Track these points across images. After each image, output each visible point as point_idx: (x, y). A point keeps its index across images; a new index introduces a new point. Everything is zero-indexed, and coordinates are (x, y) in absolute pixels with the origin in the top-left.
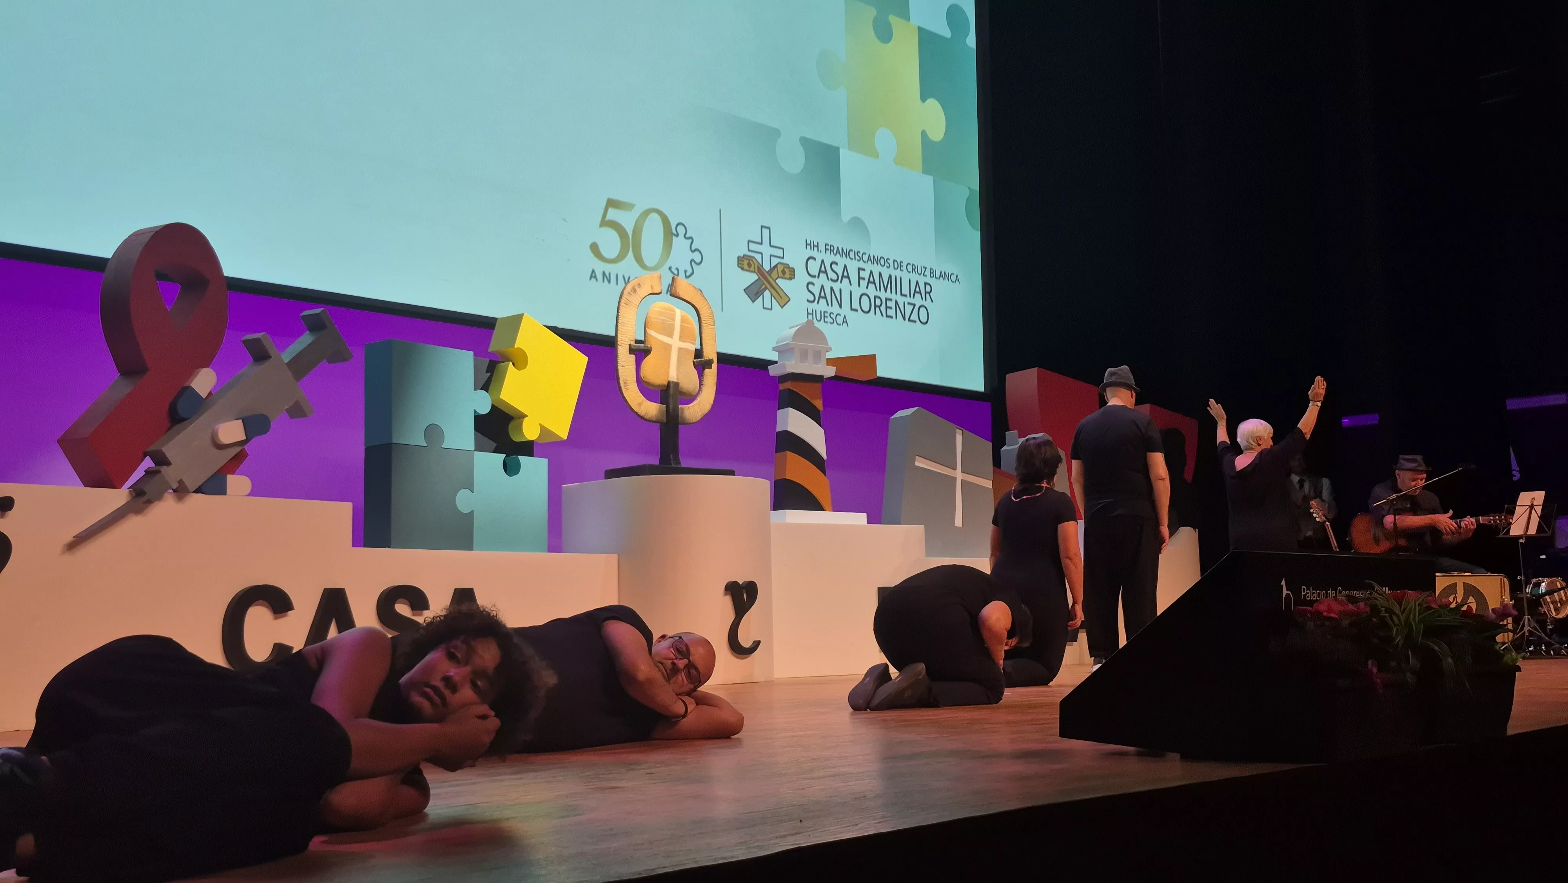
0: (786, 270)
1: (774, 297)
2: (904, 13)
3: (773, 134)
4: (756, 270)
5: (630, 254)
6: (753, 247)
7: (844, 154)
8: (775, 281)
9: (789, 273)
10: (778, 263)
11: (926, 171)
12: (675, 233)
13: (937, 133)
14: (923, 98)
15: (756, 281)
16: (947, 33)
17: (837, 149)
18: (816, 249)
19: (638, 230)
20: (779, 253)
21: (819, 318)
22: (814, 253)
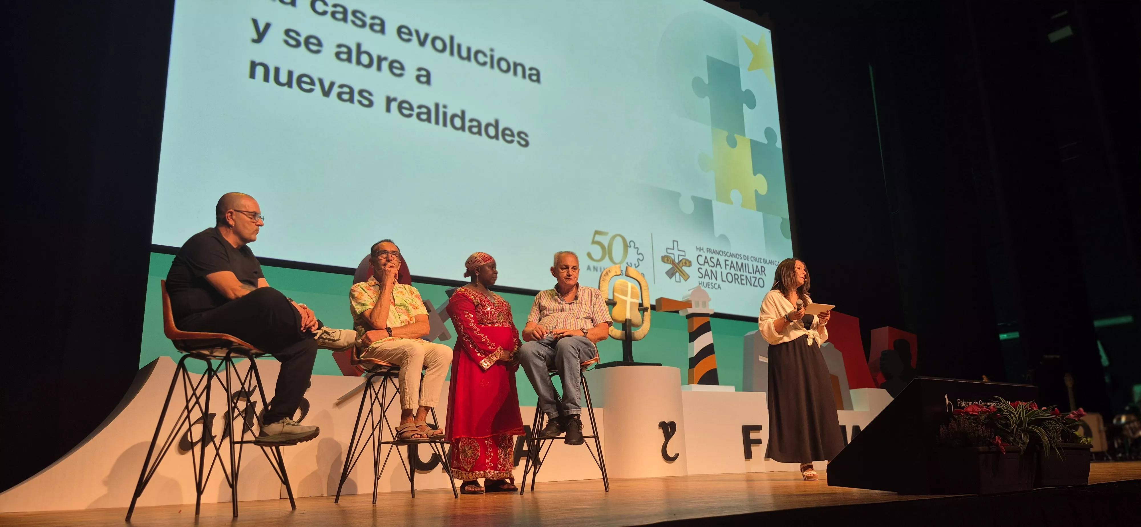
0: (687, 262)
1: (682, 276)
2: (742, 132)
3: (679, 195)
4: (671, 263)
5: (607, 257)
6: (669, 251)
7: (715, 203)
8: (681, 268)
9: (689, 264)
10: (683, 259)
11: (758, 210)
12: (629, 245)
13: (763, 190)
14: (755, 173)
15: (672, 268)
16: (765, 141)
17: (711, 201)
18: (702, 251)
19: (610, 245)
20: (683, 253)
21: (705, 285)
22: (701, 253)
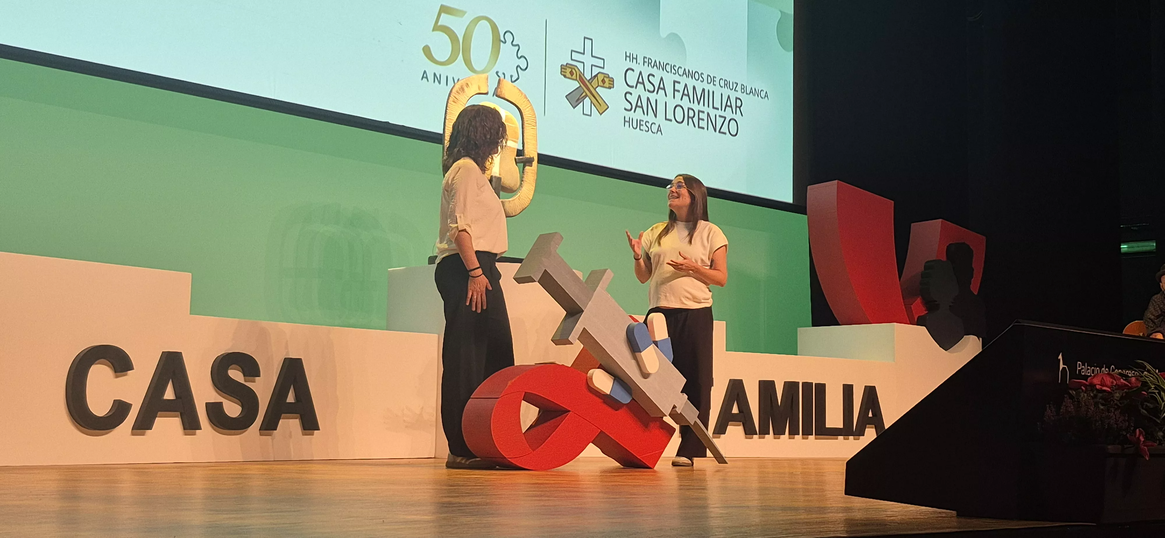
0: (606, 80)
1: (594, 105)
4: (578, 78)
5: (460, 57)
6: (575, 56)
8: (595, 89)
9: (608, 82)
10: (600, 73)
12: (502, 39)
15: (577, 88)
18: (635, 61)
19: (467, 36)
20: (600, 63)
21: (635, 126)
22: (633, 65)
